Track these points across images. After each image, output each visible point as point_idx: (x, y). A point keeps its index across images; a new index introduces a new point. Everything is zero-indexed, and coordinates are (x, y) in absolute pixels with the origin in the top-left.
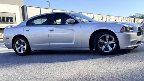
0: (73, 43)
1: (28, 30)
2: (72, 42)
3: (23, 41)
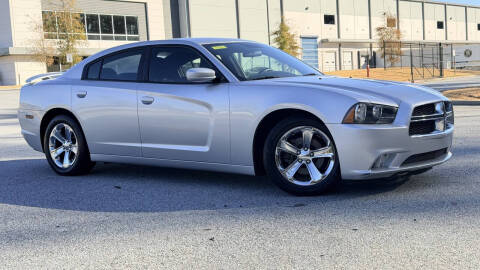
0: (206, 149)
1: (83, 96)
2: (204, 143)
3: (71, 130)
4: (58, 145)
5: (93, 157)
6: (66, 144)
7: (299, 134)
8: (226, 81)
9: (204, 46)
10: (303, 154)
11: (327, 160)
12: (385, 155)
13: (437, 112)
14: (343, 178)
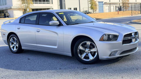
1: (19, 29)
3: (16, 39)
4: (13, 44)
5: (23, 48)
6: (15, 43)
7: (86, 44)
8: (62, 25)
9: (56, 13)
10: (87, 50)
11: (95, 52)
12: (114, 51)
13: (133, 36)
14: (100, 59)
